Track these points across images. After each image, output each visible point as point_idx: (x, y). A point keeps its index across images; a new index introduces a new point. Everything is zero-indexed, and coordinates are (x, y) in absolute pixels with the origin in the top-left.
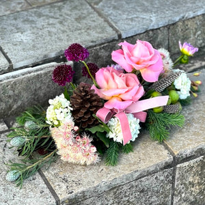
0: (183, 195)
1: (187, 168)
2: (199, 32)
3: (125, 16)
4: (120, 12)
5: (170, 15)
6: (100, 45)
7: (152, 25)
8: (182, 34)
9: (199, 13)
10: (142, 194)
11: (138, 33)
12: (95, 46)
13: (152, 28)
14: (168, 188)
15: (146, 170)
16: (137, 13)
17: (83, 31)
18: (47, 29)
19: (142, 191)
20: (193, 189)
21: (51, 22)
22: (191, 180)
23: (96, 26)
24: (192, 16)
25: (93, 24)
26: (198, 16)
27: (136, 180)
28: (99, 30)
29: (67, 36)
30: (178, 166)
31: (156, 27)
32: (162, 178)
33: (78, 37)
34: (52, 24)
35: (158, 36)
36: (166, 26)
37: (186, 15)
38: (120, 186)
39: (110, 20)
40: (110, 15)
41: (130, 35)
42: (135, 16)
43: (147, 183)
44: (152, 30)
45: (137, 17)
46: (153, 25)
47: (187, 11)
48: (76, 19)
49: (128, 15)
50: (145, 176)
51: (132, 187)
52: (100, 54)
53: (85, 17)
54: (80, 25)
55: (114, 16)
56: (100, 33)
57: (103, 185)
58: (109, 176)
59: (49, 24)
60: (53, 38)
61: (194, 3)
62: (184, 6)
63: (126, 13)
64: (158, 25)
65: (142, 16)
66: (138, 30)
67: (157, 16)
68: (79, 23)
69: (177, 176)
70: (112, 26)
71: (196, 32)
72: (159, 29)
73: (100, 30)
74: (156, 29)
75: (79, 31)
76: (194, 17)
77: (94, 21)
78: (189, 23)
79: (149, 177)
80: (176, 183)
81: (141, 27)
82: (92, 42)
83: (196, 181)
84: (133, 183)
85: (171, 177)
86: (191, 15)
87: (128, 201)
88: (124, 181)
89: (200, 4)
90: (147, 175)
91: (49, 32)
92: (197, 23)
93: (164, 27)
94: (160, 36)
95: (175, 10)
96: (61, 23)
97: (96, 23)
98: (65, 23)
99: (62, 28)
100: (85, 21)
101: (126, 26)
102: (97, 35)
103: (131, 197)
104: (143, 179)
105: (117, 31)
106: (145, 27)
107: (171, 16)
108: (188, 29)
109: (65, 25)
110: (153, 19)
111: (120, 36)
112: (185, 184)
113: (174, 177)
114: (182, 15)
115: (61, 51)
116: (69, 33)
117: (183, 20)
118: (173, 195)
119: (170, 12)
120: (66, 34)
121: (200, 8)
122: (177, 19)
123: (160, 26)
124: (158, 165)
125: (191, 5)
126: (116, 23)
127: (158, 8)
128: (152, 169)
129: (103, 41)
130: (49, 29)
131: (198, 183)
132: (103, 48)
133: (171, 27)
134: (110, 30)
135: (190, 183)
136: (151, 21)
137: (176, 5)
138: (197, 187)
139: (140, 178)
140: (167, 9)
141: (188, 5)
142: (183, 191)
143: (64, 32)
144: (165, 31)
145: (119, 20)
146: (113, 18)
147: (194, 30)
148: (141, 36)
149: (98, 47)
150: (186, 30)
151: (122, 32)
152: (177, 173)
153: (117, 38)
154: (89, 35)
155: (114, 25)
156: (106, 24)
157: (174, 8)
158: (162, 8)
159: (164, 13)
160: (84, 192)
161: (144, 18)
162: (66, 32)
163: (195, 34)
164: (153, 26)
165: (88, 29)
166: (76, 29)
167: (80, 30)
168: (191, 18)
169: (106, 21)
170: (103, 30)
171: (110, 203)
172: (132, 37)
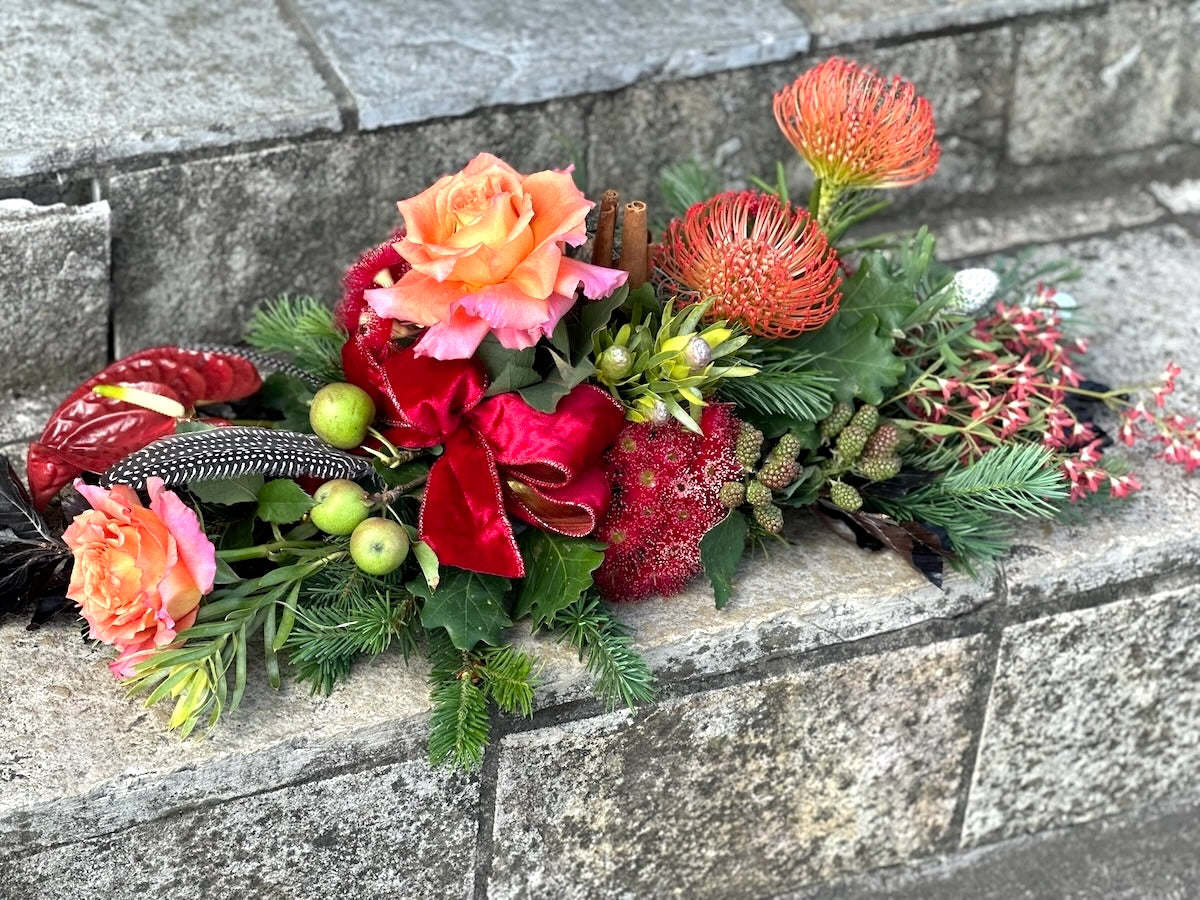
0: (535, 879)
1: (556, 754)
2: (731, 146)
3: (396, 34)
4: (378, 13)
5: (598, 50)
6: (254, 146)
7: (506, 84)
8: (647, 144)
9: (734, 60)
10: (325, 855)
11: (437, 113)
12: (231, 149)
13: (505, 99)
14: (459, 835)
15: (347, 742)
16: (456, 26)
17: (188, 74)
18: (25, 48)
19: (327, 840)
20: (582, 855)
21: (55, 19)
22: (576, 814)
23: (252, 61)
24: (698, 68)
25: (244, 51)
26: (729, 72)
27: (296, 783)
28: (260, 81)
29: (110, 87)
30: (510, 740)
31: (524, 98)
32: (427, 788)
33: (159, 97)
34: (57, 28)
35: (533, 135)
36: (577, 99)
37: (673, 63)
38: (212, 804)
39: (324, 41)
40: (331, 20)
41: (398, 121)
42: (444, 37)
43: (351, 801)
44: (510, 109)
45: (447, 45)
46: (514, 87)
47: (678, 44)
48: (174, 21)
49: (411, 29)
50: (340, 771)
51: (277, 814)
52: (250, 189)
53: (216, 16)
54: (182, 49)
55: (347, 27)
56: (261, 93)
57: (122, 791)
58: (162, 750)
59: (43, 28)
60: (42, 91)
61: (722, 13)
62: (673, 23)
63: (407, 21)
64: (537, 90)
65: (470, 43)
66: (439, 102)
67: (543, 47)
68: (184, 37)
69: (504, 786)
70: (324, 71)
71: (719, 139)
72: (542, 105)
73: (267, 81)
74: (529, 107)
75: (171, 75)
76: (709, 76)
77: (252, 38)
78: (687, 99)
79: (362, 776)
80: (499, 820)
81: (456, 88)
82: (216, 128)
83: (601, 821)
84: (281, 798)
85: (472, 791)
86: (696, 61)
87: (255, 881)
88: (234, 781)
89: (743, 23)
90: (353, 768)
91: (33, 62)
92: (720, 104)
93: (565, 101)
94: (544, 137)
95: (627, 34)
96: (99, 27)
97: (257, 50)
98: (120, 34)
99: (97, 53)
100: (208, 34)
101: (388, 78)
102: (246, 100)
103: (268, 861)
104: (329, 784)
105: (340, 94)
106: (472, 89)
107: (603, 57)
108: (679, 123)
109: (115, 41)
110: (520, 60)
111: (350, 117)
112: (543, 828)
113: (487, 791)
114: (651, 59)
115: (60, 153)
116: (122, 75)
117: (658, 82)
118: (484, 873)
119: (603, 38)
120: (104, 80)
121: (739, 35)
122: (629, 74)
123: (546, 95)
124: (404, 724)
125: (702, 21)
126: (346, 57)
127: (555, 13)
128: (375, 742)
129: (269, 133)
130: (35, 49)
131: (611, 828)
132: (268, 161)
133: (599, 107)
134: (311, 84)
135: (570, 826)
136: (508, 67)
137: (638, 12)
138: (607, 847)
139: (317, 777)
140: (592, 23)
141: (690, 19)
142: (532, 857)
143: (98, 68)
144: (568, 123)
145: (363, 50)
146: (339, 33)
147: (709, 134)
148: (456, 128)
149: (245, 157)
150: (672, 126)
151: (361, 99)
152: (503, 774)
153: (335, 124)
154: (209, 94)
155: (335, 64)
156: (301, 59)
157: (625, 24)
158: (573, 16)
159: (576, 41)
160: (24, 815)
161: (476, 52)
162: (110, 69)
163: (710, 151)
164: (512, 91)
165: (216, 68)
166: (162, 64)
167: (178, 67)
168: (697, 79)
169: (308, 44)
170: (281, 80)
171: (159, 881)
172: (410, 127)
